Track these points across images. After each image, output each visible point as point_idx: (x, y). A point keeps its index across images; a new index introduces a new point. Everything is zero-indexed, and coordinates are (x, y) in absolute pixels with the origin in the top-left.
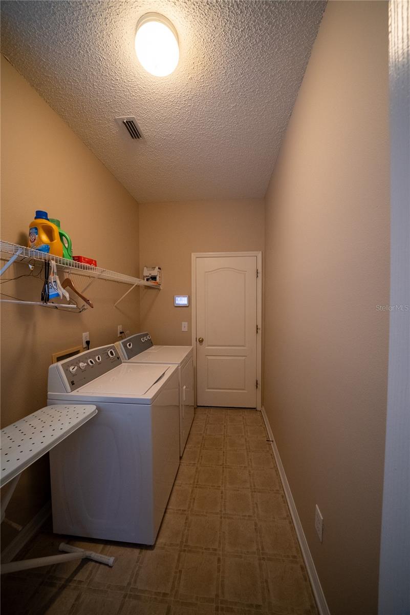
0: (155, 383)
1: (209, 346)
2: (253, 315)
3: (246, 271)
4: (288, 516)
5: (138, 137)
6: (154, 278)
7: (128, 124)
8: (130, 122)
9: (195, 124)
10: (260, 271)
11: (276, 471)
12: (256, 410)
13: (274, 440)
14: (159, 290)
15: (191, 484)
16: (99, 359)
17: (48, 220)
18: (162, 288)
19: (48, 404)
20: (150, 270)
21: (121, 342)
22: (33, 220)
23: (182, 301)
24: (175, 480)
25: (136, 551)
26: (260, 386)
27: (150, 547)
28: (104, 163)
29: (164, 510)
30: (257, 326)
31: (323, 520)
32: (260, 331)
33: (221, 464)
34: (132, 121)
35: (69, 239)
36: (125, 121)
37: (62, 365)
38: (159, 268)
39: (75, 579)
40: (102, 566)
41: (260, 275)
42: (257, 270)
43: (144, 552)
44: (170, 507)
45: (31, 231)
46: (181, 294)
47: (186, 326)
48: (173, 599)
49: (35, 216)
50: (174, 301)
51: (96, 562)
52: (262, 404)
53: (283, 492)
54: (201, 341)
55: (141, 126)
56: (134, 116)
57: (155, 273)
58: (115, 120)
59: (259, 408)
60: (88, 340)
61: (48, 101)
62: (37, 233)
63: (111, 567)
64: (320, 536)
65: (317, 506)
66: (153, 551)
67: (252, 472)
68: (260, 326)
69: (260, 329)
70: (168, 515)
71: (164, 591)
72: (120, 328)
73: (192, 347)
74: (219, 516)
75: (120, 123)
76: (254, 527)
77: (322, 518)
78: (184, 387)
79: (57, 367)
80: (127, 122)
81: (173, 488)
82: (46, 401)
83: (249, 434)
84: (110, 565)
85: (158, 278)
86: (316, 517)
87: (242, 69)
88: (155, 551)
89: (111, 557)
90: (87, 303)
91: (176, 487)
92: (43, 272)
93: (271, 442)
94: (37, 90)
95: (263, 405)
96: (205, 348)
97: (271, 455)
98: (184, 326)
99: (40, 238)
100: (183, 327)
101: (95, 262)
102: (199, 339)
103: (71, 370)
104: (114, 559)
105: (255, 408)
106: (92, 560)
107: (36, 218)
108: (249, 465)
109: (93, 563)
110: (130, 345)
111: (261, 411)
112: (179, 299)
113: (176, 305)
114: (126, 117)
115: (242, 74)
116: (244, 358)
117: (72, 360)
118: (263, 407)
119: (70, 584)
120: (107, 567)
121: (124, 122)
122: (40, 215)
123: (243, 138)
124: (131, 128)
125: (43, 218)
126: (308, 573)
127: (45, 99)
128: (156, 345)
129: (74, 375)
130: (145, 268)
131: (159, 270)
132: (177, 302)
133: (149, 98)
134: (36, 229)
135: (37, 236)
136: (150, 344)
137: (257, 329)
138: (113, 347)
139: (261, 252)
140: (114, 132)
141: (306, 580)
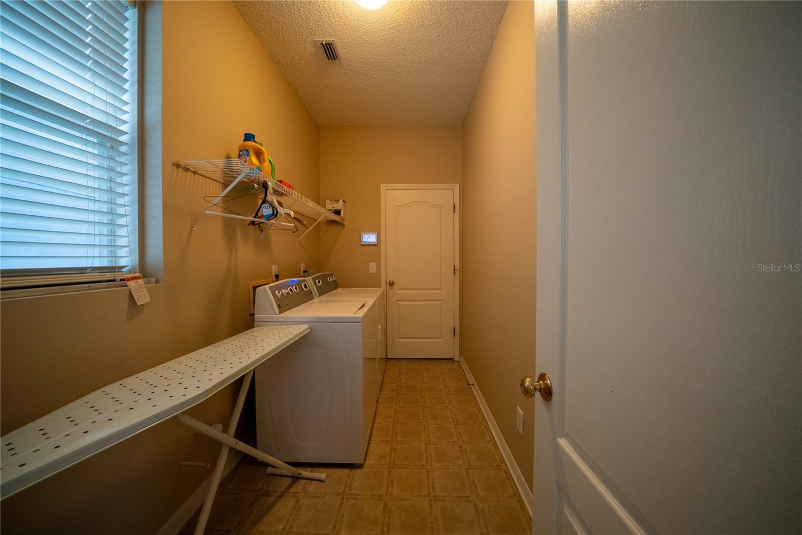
0: (360, 309)
1: (400, 289)
2: (450, 254)
3: (442, 206)
4: (491, 440)
5: (335, 59)
6: (338, 212)
7: (327, 46)
8: (329, 44)
9: (395, 49)
10: (457, 205)
11: (478, 409)
12: (454, 361)
13: (475, 383)
14: (343, 225)
15: (391, 422)
16: (296, 289)
17: (255, 142)
18: (346, 224)
19: (255, 326)
20: (333, 203)
21: (310, 278)
22: (242, 142)
23: (371, 238)
24: (374, 418)
25: (346, 471)
26: (457, 334)
27: (360, 466)
28: (290, 82)
29: (368, 442)
30: (454, 267)
31: (523, 415)
32: (457, 272)
33: (421, 405)
34: (331, 44)
35: (273, 164)
36: (324, 43)
37: (269, 287)
38: (344, 201)
39: (290, 491)
40: (314, 482)
41: (457, 210)
42: (454, 204)
43: (353, 471)
44: (372, 439)
45: (241, 153)
46: (369, 231)
47: (375, 268)
48: (388, 497)
49: (244, 138)
50: (360, 238)
51: (308, 479)
52: (461, 353)
53: (486, 424)
54: (392, 284)
55: (340, 50)
56: (334, 39)
57: (339, 206)
58: (314, 42)
59: (456, 359)
60: (277, 273)
61: (247, 20)
62: (248, 155)
63: (324, 482)
64: (521, 430)
65: (518, 407)
66: (361, 470)
67: (453, 410)
68: (457, 267)
69: (457, 270)
70: (371, 446)
71: (379, 493)
72: (302, 267)
73: (382, 289)
74: (424, 443)
75: (319, 44)
76: (459, 449)
77: (522, 413)
78: (380, 327)
79: (265, 290)
80: (325, 43)
81: (373, 426)
82: (254, 323)
83: (448, 381)
84: (322, 480)
85: (342, 212)
86: (518, 416)
87: (447, 6)
88: (364, 470)
89: (322, 473)
90: (301, 223)
91: (376, 425)
92: (264, 192)
93: (472, 386)
94: (239, 10)
95: (462, 355)
96: (396, 292)
97: (473, 397)
98: (373, 268)
99: (250, 159)
100: (371, 269)
101: (293, 187)
102: (390, 281)
103: (277, 293)
104: (326, 475)
105: (453, 359)
106: (303, 478)
107: (244, 141)
108: (450, 405)
109: (305, 481)
110: (319, 282)
111: (459, 362)
112: (366, 236)
113: (362, 243)
114: (325, 39)
115: (446, 10)
116: (440, 302)
117: (275, 285)
118: (462, 357)
119: (287, 494)
120: (320, 483)
121: (322, 44)
122: (249, 137)
123: (443, 65)
124: (329, 51)
125: (251, 141)
126: (511, 475)
127: (244, 19)
128: (341, 287)
129: (280, 299)
130: (327, 201)
131: (343, 203)
132: (364, 240)
133: (353, 24)
134: (247, 151)
135: (248, 158)
136: (335, 286)
137: (455, 270)
138: (305, 281)
139: (458, 185)
140: (309, 53)
141: (509, 479)
